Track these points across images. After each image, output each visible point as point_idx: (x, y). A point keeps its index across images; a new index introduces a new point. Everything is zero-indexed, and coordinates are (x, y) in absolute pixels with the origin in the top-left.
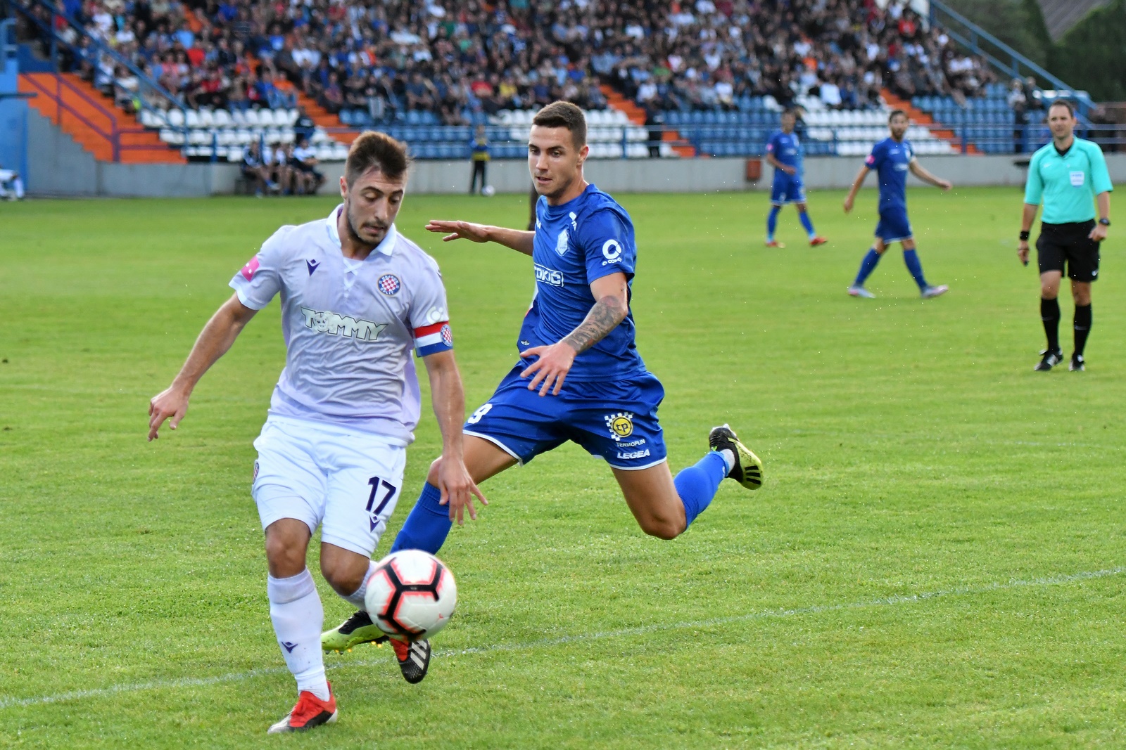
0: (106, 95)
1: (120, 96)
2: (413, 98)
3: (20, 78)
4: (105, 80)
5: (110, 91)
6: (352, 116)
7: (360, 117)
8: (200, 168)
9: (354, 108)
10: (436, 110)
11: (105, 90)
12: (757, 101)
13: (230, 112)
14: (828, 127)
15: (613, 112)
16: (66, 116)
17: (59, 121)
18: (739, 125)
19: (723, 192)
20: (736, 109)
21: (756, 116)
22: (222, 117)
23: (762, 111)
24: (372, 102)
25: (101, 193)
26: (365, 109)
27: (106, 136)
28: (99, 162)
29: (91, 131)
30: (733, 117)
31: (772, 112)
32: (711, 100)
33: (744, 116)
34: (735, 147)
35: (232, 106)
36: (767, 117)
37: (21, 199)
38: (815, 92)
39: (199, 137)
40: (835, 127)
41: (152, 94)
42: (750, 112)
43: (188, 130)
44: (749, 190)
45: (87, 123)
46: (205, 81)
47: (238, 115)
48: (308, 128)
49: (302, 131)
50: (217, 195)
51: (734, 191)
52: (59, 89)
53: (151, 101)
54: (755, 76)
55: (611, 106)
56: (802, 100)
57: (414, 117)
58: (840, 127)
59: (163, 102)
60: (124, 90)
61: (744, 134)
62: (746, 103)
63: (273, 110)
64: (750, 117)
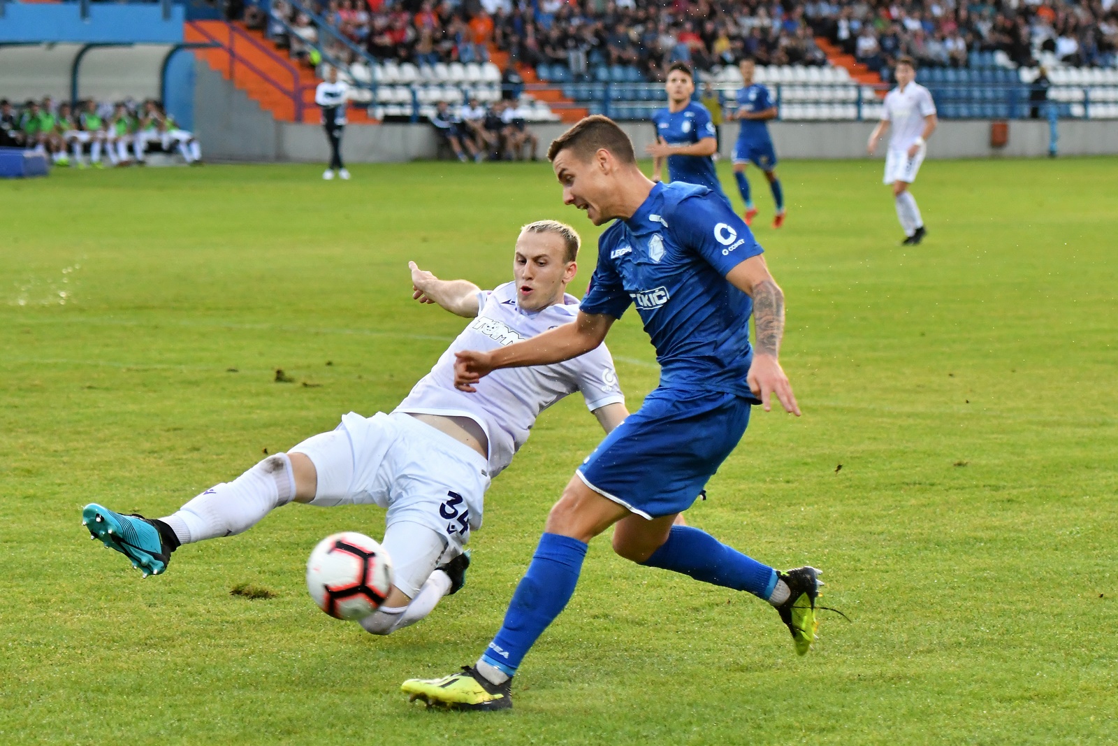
0: (279, 47)
1: (296, 47)
2: (615, 52)
3: (187, 27)
4: (278, 29)
5: (285, 42)
6: (551, 73)
7: (559, 73)
8: (398, 129)
9: (554, 62)
10: (643, 66)
11: (279, 41)
12: (987, 56)
13: (417, 66)
14: (1079, 86)
15: (833, 68)
16: (240, 69)
17: (231, 74)
18: (970, 83)
19: (965, 159)
20: (967, 65)
21: (988, 73)
22: (409, 72)
23: (994, 68)
24: (572, 55)
25: (281, 157)
26: (564, 63)
27: (286, 92)
28: (278, 122)
29: (271, 88)
30: (963, 75)
31: (1005, 69)
32: (938, 55)
33: (975, 74)
34: (969, 109)
35: (421, 60)
36: (1000, 74)
37: (196, 163)
38: (1049, 46)
39: (385, 94)
40: (1086, 86)
41: (331, 46)
42: (981, 69)
43: (374, 86)
44: (994, 158)
45: (266, 78)
46: (389, 29)
47: (426, 70)
48: (516, 84)
49: (509, 88)
50: (417, 160)
51: (978, 158)
52: (232, 39)
53: (331, 53)
54: (985, 28)
55: (831, 61)
56: (1037, 54)
57: (618, 72)
58: (1092, 86)
59: (344, 55)
60: (301, 41)
61: (976, 93)
62: (975, 58)
63: (464, 64)
64: (981, 75)
